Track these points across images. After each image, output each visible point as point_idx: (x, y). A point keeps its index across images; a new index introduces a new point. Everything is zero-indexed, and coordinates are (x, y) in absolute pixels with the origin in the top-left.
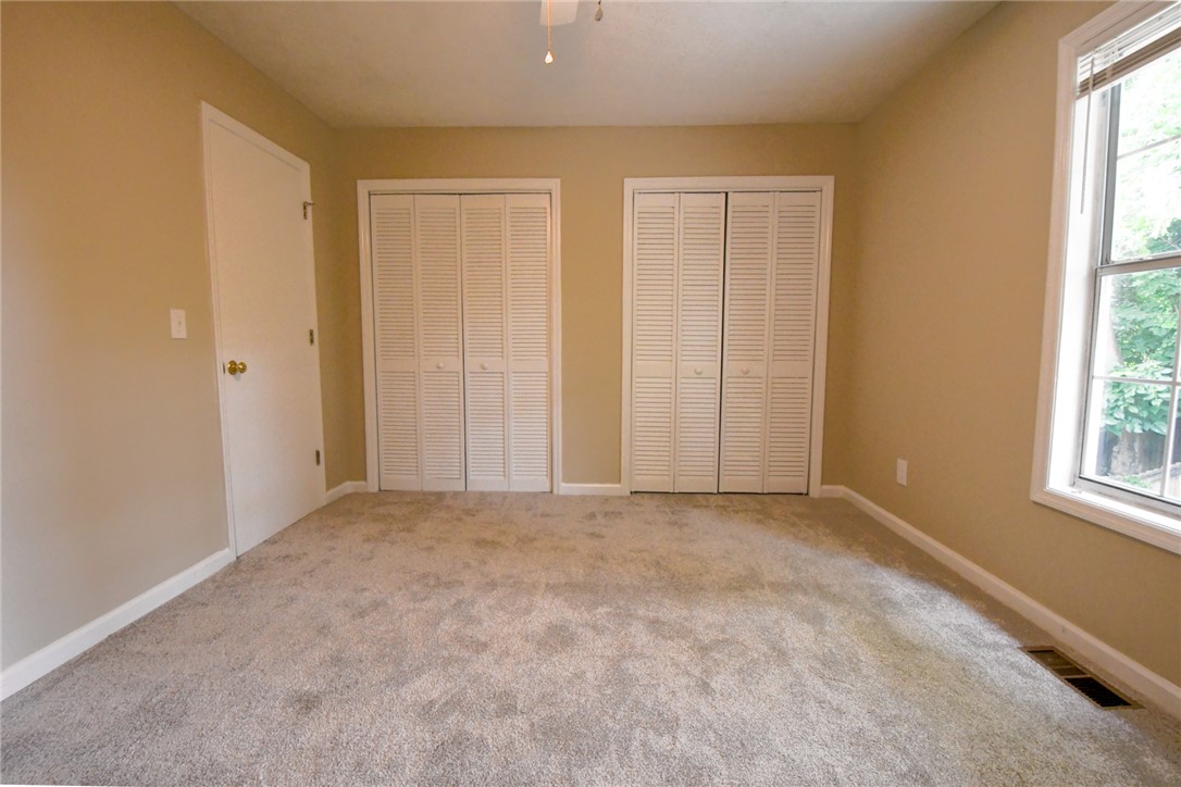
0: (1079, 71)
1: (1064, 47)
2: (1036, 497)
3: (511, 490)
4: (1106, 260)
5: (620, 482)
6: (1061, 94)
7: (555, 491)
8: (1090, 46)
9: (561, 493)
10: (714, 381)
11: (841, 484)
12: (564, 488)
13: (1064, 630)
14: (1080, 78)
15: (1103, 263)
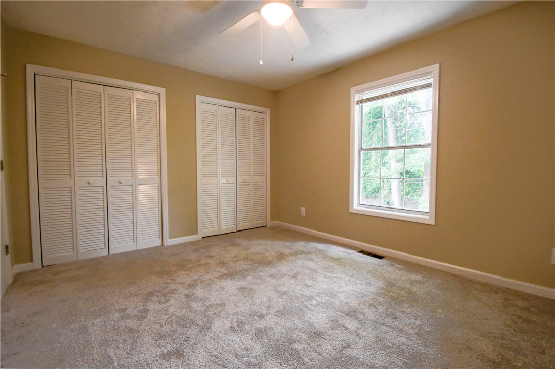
0: (356, 98)
1: (352, 90)
2: (351, 211)
3: (139, 249)
4: (362, 148)
5: (197, 234)
6: (352, 103)
7: (165, 245)
8: (358, 92)
9: (169, 244)
10: (233, 185)
11: (276, 220)
12: (170, 242)
13: (362, 245)
14: (356, 100)
15: (361, 149)
